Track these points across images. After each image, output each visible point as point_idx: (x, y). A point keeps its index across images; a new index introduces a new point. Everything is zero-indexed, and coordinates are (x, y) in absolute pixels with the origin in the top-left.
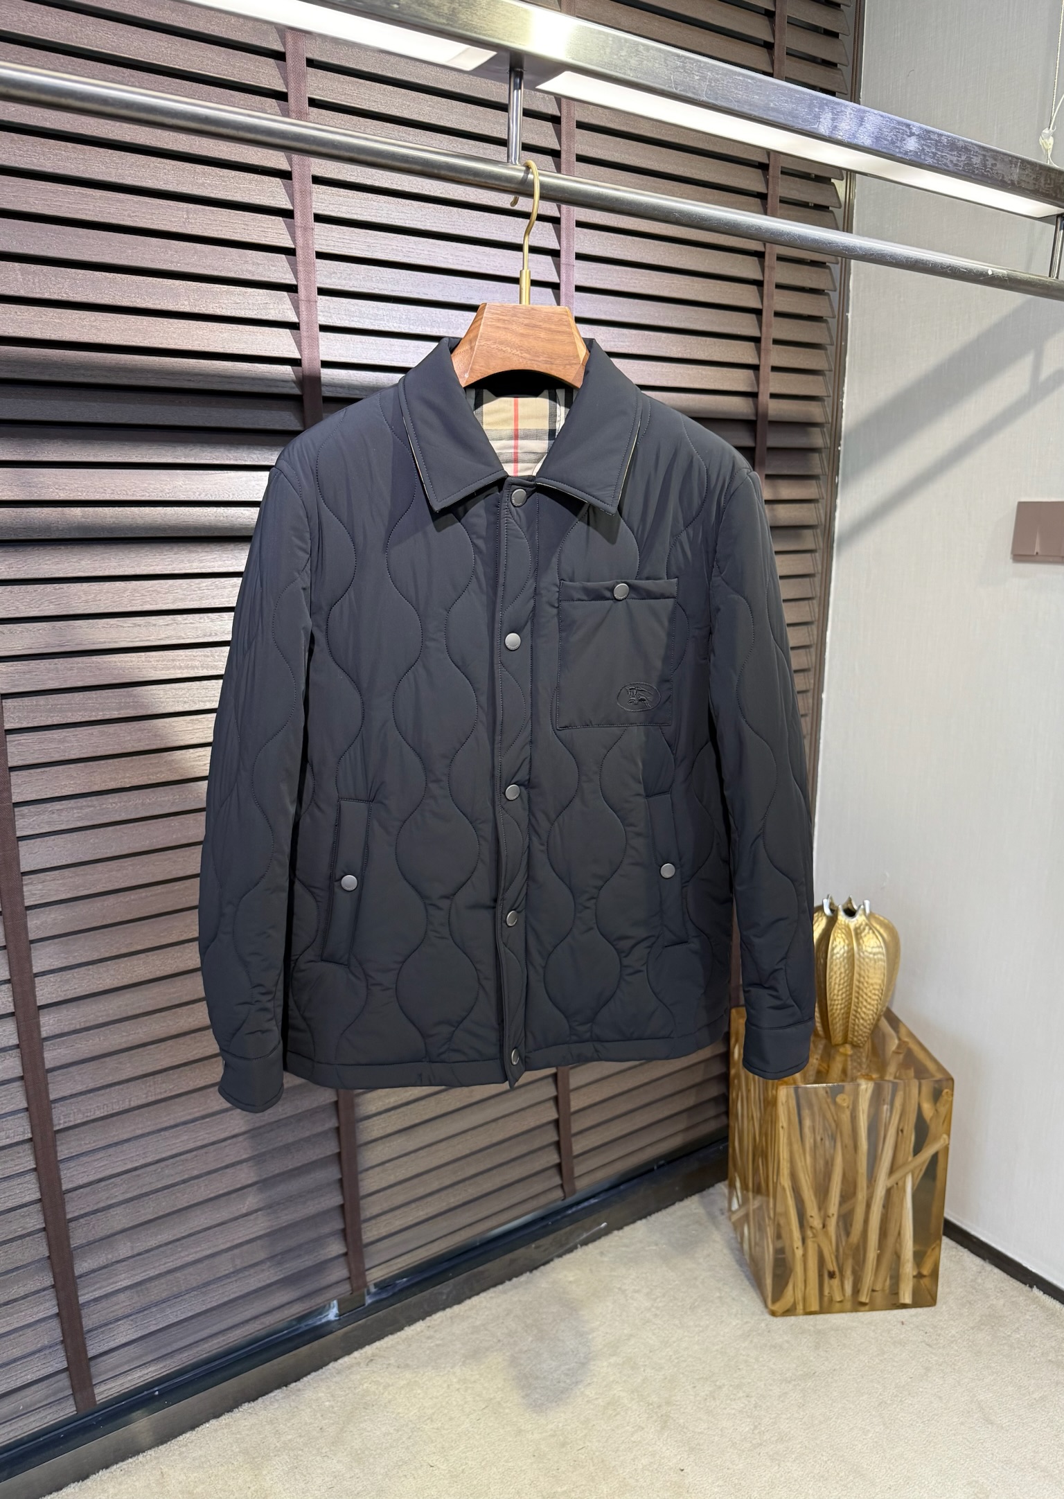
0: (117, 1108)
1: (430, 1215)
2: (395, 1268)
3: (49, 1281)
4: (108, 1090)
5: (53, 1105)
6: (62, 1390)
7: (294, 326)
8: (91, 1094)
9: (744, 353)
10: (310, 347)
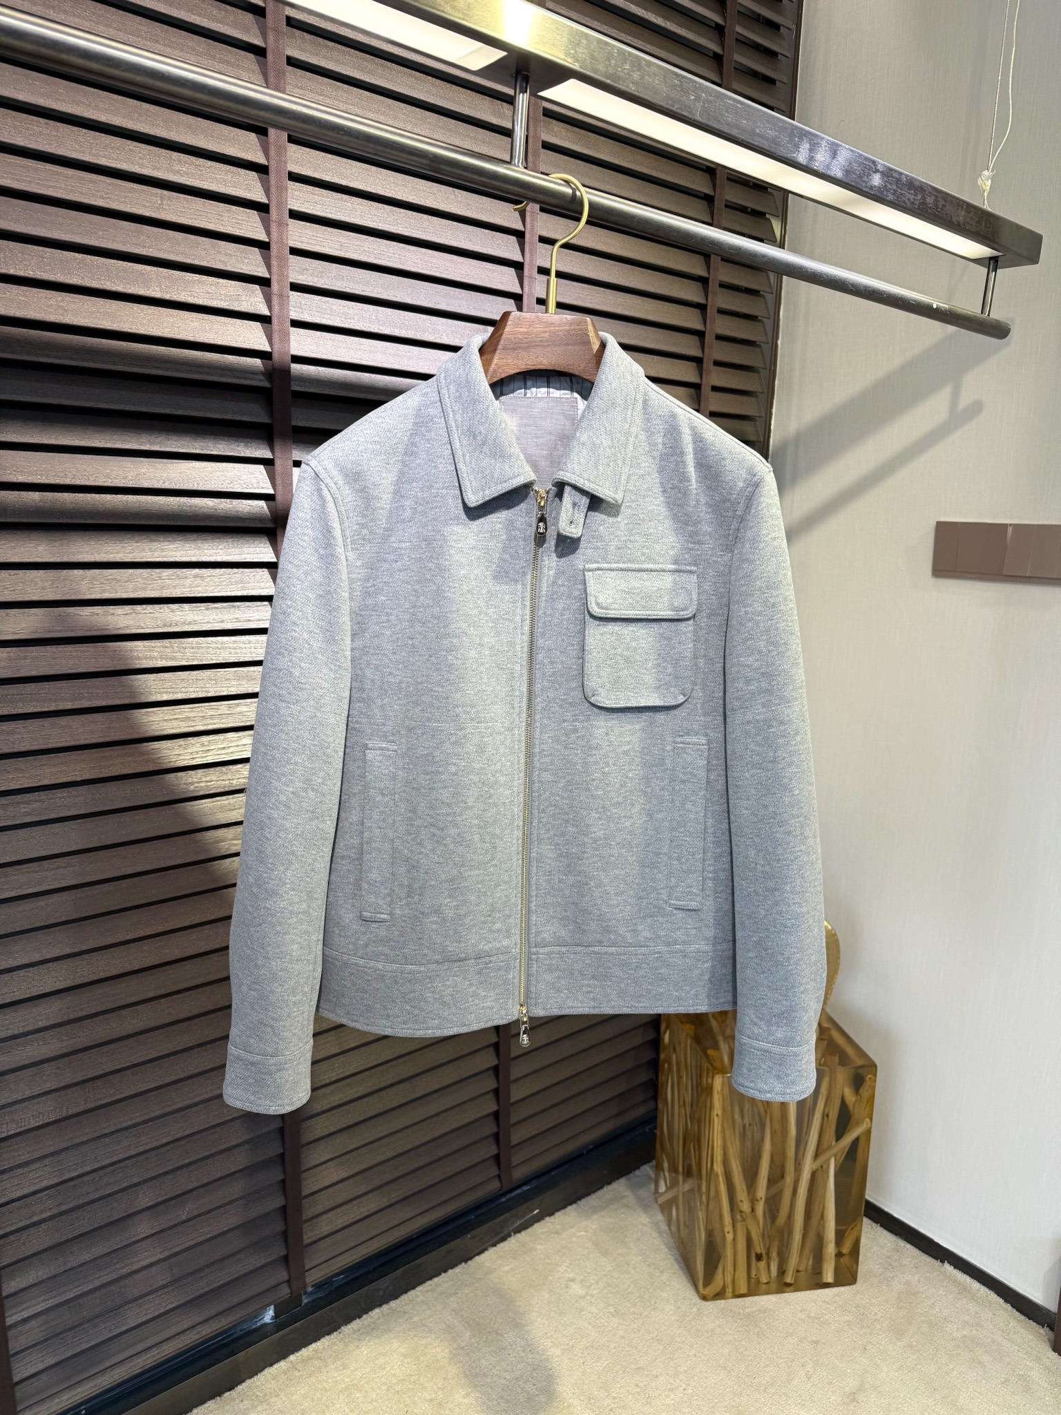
0: (54, 1117)
1: (370, 1212)
2: (334, 1268)
4: (44, 1098)
7: (265, 320)
8: (28, 1103)
9: (687, 373)
10: (281, 341)
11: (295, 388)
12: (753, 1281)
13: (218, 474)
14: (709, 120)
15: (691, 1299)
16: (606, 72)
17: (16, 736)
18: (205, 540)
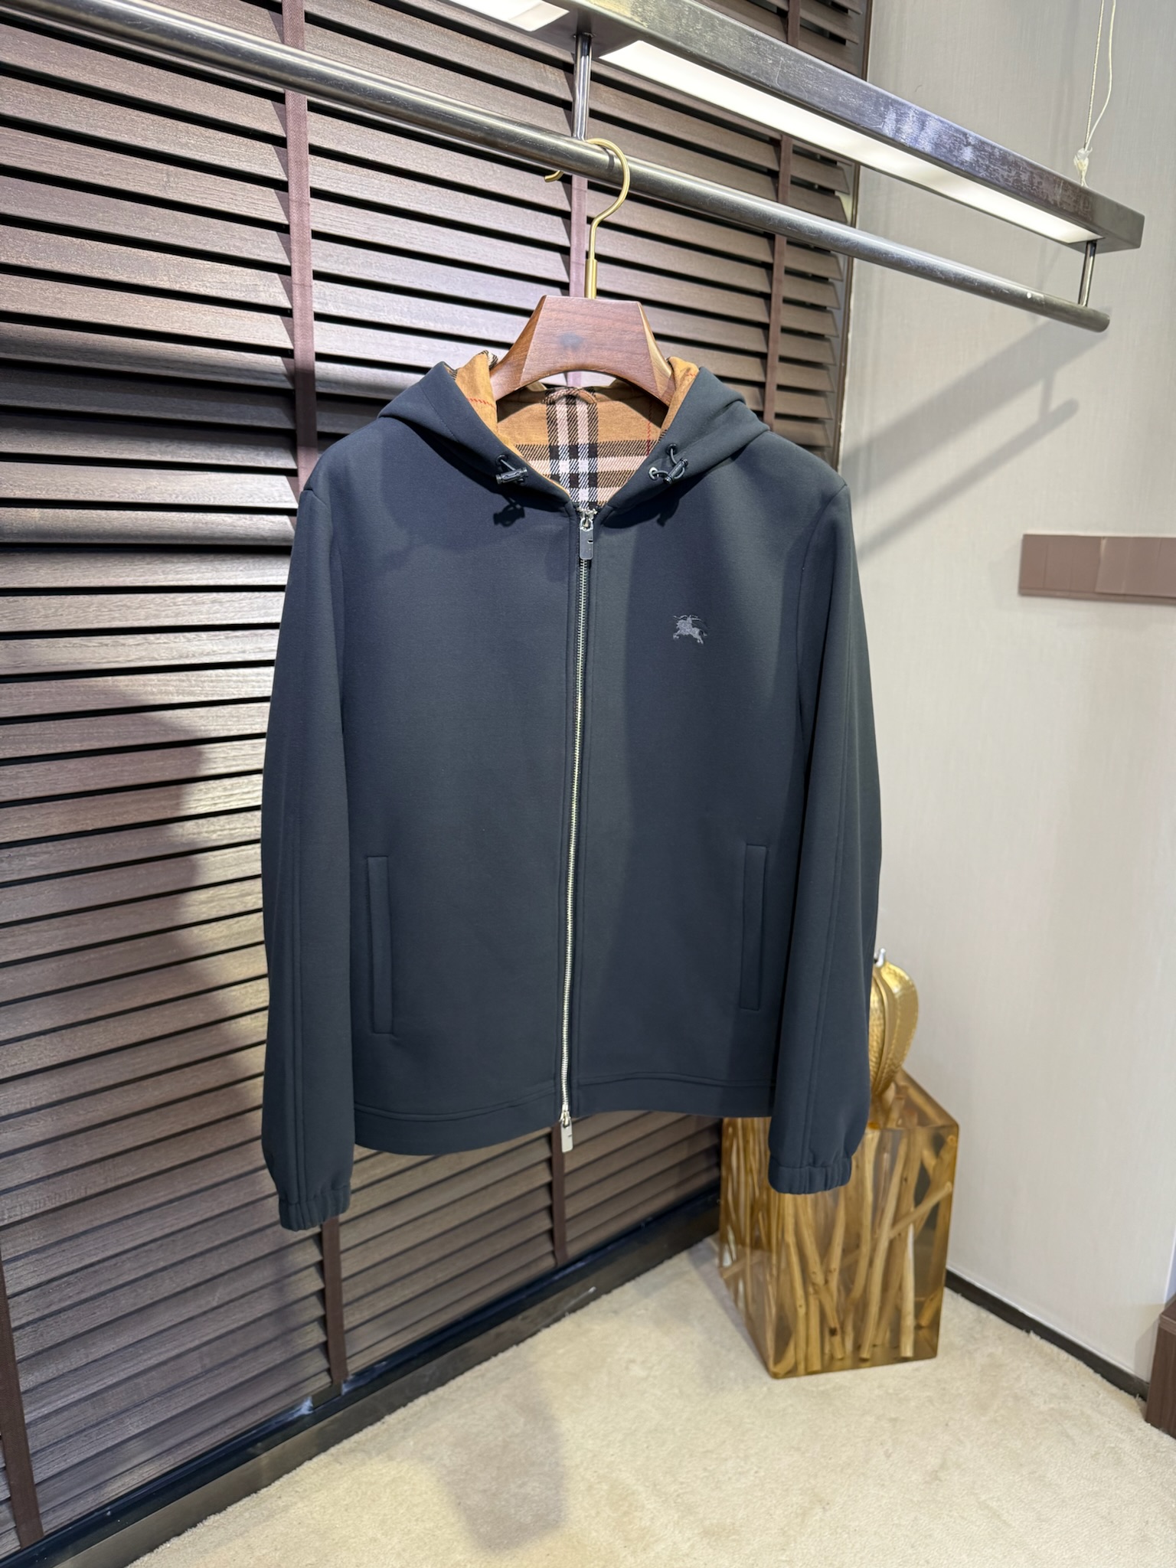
0: (71, 1198)
1: (416, 1294)
4: (60, 1178)
7: (285, 313)
8: (41, 1184)
9: (750, 369)
10: (304, 336)
11: (320, 389)
12: (827, 1356)
13: (235, 486)
14: (788, 87)
15: (761, 1378)
16: (676, 33)
17: (20, 782)
18: (224, 560)
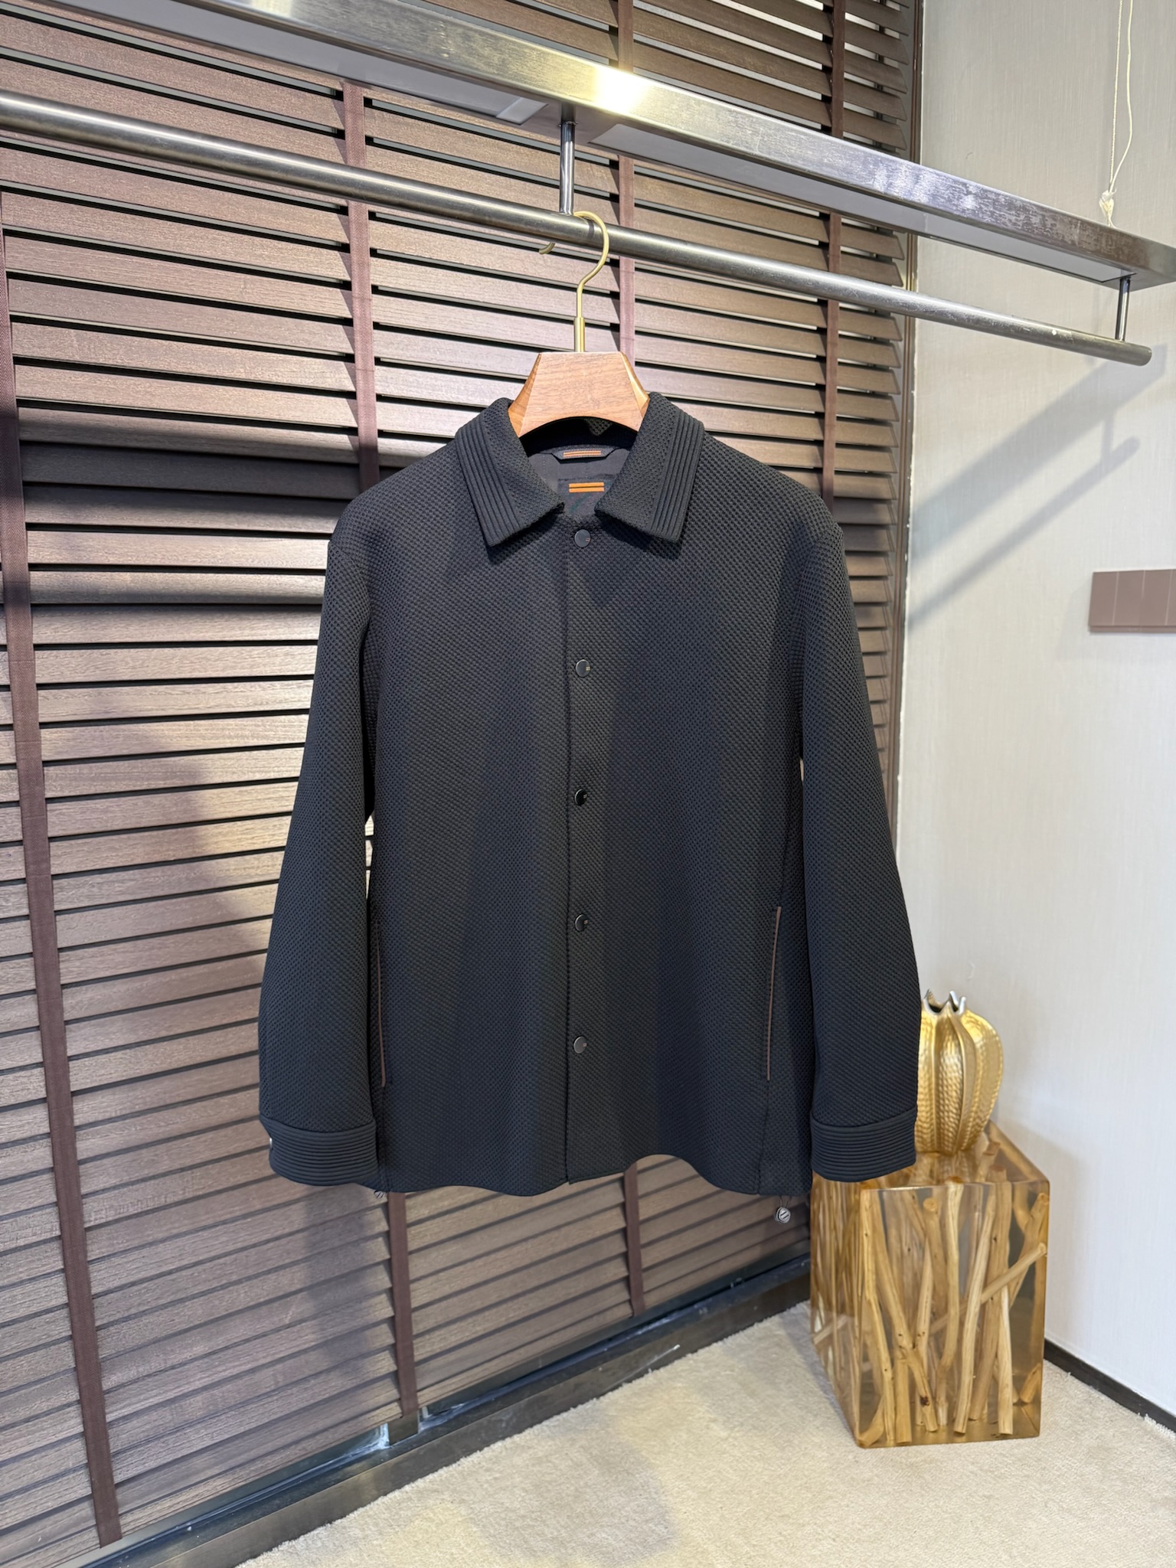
0: (151, 1205)
1: (487, 1331)
2: (449, 1389)
3: (74, 1396)
4: (143, 1185)
5: (84, 1200)
6: (85, 1520)
7: (351, 395)
8: (125, 1189)
9: (809, 429)
10: (367, 416)
11: (385, 463)
12: (918, 1429)
13: (307, 551)
14: (769, 154)
15: (847, 1446)
